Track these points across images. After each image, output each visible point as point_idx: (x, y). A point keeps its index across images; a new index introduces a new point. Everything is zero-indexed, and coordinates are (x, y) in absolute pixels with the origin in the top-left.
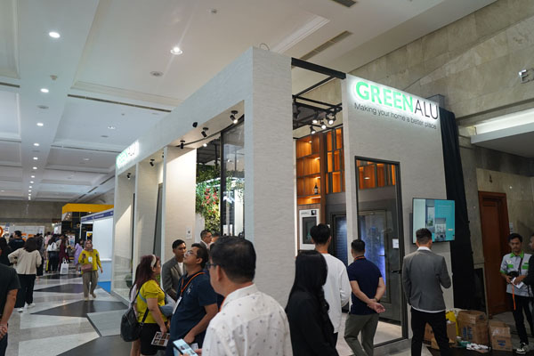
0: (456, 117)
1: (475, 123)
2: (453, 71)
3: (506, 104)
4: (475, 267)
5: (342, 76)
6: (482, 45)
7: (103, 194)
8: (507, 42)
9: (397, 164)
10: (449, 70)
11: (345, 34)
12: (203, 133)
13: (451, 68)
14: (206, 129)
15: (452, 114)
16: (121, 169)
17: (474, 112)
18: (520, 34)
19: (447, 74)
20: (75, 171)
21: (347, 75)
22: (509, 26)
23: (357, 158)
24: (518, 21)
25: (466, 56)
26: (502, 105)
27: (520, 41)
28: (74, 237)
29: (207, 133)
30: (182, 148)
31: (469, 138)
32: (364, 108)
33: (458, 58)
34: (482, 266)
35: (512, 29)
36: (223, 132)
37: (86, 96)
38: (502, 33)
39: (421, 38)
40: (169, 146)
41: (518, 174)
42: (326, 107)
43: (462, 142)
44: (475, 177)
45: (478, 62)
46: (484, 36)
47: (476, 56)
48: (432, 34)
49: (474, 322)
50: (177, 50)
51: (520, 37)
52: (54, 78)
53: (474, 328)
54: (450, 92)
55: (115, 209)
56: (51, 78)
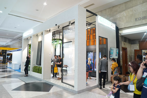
0: (119, 28)
1: (122, 30)
2: (119, 17)
3: (131, 26)
4: (121, 65)
5: (96, 15)
6: (126, 11)
7: (10, 45)
8: (132, 11)
9: (107, 39)
10: (118, 17)
11: (93, 4)
12: (58, 27)
13: (118, 16)
14: (59, 26)
15: (118, 28)
16: (25, 37)
17: (123, 27)
18: (136, 9)
19: (117, 17)
20: (3, 38)
21: (98, 15)
22: (133, 7)
23: (99, 37)
24: (135, 6)
25: (122, 13)
26: (130, 26)
27: (135, 11)
28: (2, 57)
29: (59, 27)
30: (50, 31)
31: (121, 34)
32: (101, 24)
33: (120, 14)
34: (122, 65)
35: (134, 8)
36: (63, 28)
37: (14, 15)
38: (131, 9)
39: (111, 7)
40: (45, 31)
41: (129, 43)
42: (88, 23)
43: (119, 35)
44: (121, 43)
45: (125, 15)
46: (127, 9)
47: (125, 13)
48: (113, 7)
49: (123, 77)
50: (45, 4)
51: (135, 10)
52: (6, 8)
53: (123, 79)
54: (117, 22)
55: (22, 48)
56: (4, 8)
